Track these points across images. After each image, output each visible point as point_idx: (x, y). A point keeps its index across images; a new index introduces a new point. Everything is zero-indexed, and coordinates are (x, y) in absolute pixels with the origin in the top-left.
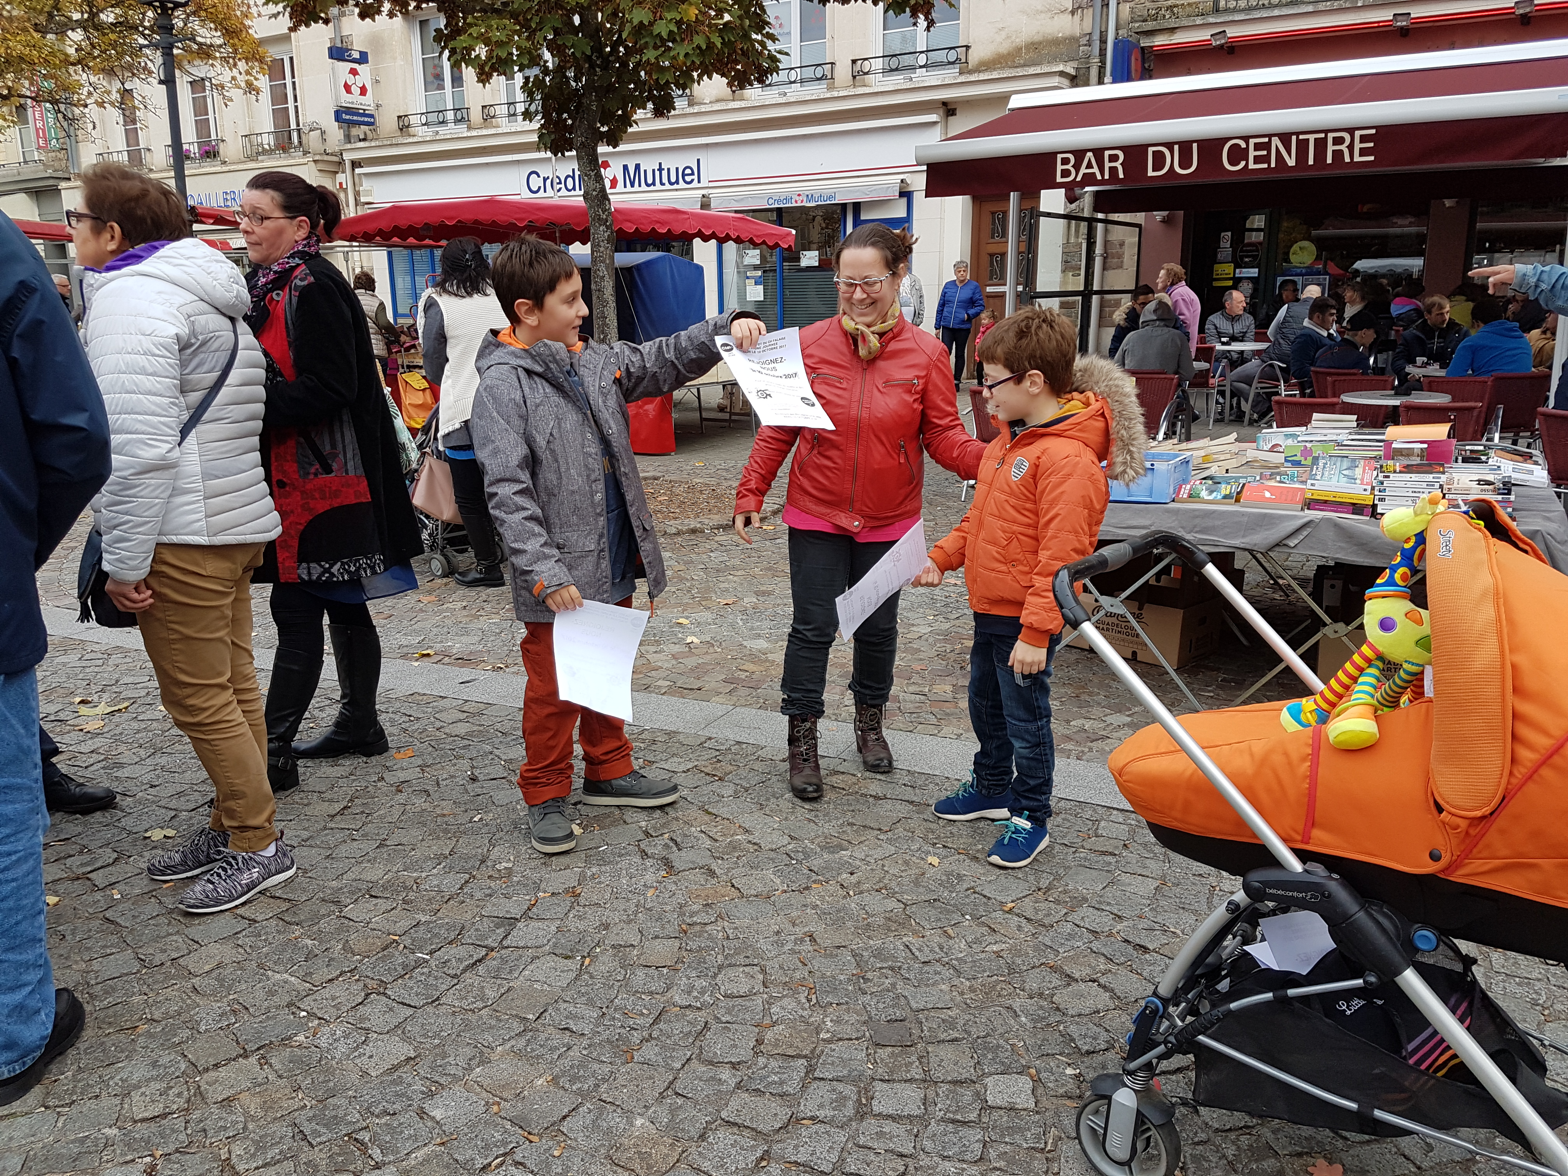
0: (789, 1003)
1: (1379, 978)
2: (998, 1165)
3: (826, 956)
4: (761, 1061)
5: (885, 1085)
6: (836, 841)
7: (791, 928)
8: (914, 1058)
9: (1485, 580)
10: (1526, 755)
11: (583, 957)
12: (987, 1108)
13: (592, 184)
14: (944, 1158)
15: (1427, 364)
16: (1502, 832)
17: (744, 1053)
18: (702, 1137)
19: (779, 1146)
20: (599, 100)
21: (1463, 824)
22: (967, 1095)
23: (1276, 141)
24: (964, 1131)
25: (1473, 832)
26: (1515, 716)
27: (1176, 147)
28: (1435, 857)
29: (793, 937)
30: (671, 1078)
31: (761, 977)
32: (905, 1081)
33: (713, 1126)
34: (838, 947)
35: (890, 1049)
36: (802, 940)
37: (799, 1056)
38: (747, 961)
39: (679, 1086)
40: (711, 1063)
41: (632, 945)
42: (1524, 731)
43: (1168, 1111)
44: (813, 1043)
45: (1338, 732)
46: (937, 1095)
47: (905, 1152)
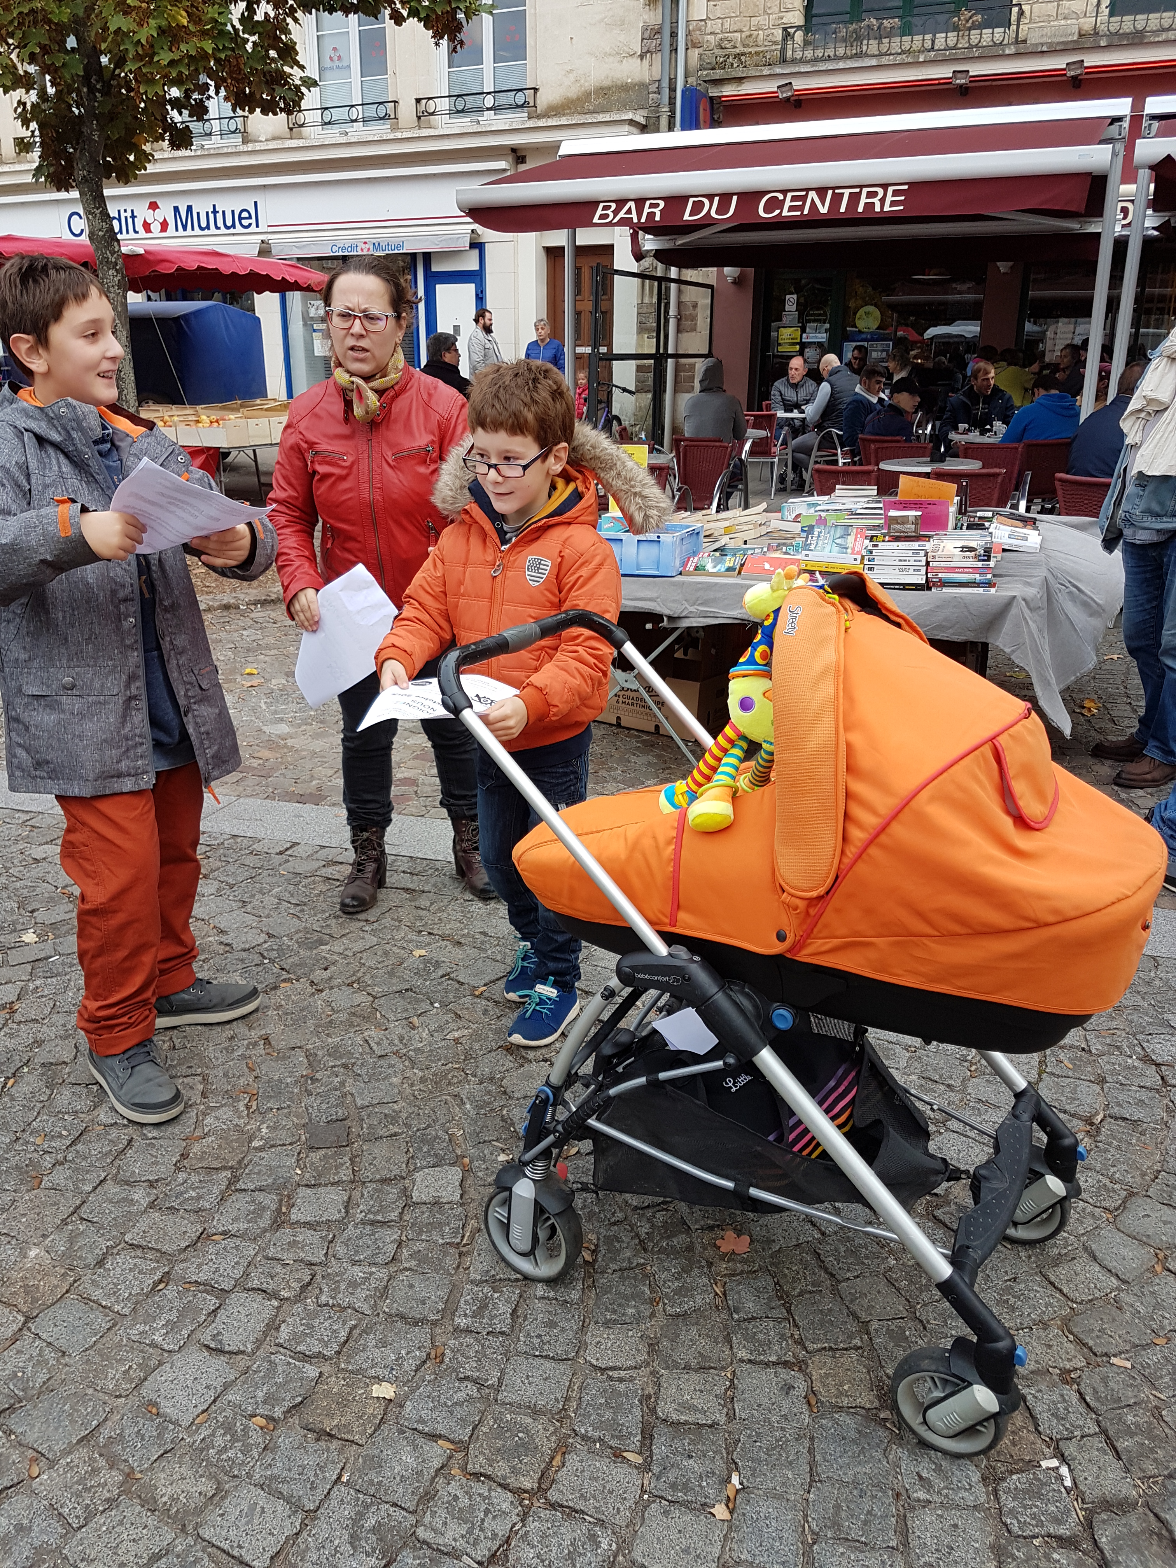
0: (226, 1113)
1: (738, 1059)
2: (407, 1265)
3: (277, 1059)
4: (182, 1176)
5: (309, 1191)
6: (316, 936)
7: (247, 1032)
8: (346, 1159)
9: (829, 655)
10: (858, 835)
11: (8, 1078)
12: (409, 1204)
13: (97, 223)
14: (355, 1263)
15: (969, 430)
16: (838, 911)
17: (163, 1170)
18: (100, 1263)
19: (182, 1266)
20: (101, 128)
21: (802, 904)
22: (393, 1192)
23: (812, 195)
24: (381, 1232)
25: (812, 912)
26: (848, 795)
27: (717, 199)
28: (781, 937)
29: (246, 1042)
30: (78, 1202)
31: (201, 1087)
32: (333, 1184)
33: (115, 1251)
34: (293, 1049)
35: (323, 1152)
36: (256, 1044)
37: (225, 1168)
38: (189, 1072)
39: (84, 1212)
40: (127, 1183)
41: (64, 1063)
42: (857, 811)
43: (568, 1198)
44: (242, 1152)
45: (695, 814)
46: (363, 1195)
47: (316, 1260)
